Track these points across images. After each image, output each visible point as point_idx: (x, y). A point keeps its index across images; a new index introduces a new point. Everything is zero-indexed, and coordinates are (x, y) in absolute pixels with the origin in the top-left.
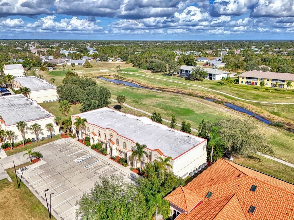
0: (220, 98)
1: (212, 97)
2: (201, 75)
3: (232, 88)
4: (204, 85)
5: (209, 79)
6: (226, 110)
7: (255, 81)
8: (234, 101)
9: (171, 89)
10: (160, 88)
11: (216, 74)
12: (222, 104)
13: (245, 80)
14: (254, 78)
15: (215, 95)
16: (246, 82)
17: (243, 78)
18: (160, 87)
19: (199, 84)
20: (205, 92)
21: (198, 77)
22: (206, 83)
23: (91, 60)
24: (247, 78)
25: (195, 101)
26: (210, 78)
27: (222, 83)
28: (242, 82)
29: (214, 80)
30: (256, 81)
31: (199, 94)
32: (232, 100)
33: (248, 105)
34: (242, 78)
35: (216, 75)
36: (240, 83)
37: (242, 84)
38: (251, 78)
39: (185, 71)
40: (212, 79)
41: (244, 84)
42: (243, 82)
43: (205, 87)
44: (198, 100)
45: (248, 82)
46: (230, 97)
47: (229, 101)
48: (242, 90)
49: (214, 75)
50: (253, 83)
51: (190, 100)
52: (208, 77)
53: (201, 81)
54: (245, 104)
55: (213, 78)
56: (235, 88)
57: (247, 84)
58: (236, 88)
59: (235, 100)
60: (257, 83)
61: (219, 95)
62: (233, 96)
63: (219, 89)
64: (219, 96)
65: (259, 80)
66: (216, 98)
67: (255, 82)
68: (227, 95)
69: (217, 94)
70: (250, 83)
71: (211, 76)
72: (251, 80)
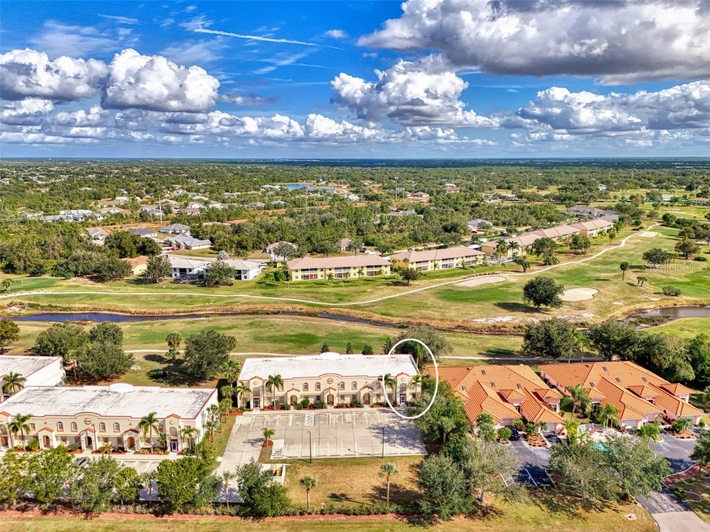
0: (303, 309)
1: (289, 309)
4: (246, 291)
5: (236, 279)
7: (313, 273)
9: (208, 309)
10: (184, 312)
11: (248, 270)
13: (300, 274)
14: (311, 270)
15: (291, 306)
16: (302, 277)
17: (297, 271)
18: (182, 310)
21: (225, 278)
22: (244, 288)
24: (303, 270)
26: (239, 278)
27: (268, 283)
28: (297, 277)
29: (245, 280)
30: (316, 273)
31: (266, 309)
36: (294, 279)
37: (297, 280)
38: (307, 270)
40: (241, 279)
41: (300, 279)
43: (254, 295)
45: (304, 276)
48: (308, 290)
49: (246, 271)
50: (311, 276)
53: (229, 285)
55: (243, 276)
57: (304, 279)
61: (298, 305)
63: (281, 295)
65: (318, 271)
66: (296, 310)
70: (307, 277)
71: (238, 274)
72: (308, 272)
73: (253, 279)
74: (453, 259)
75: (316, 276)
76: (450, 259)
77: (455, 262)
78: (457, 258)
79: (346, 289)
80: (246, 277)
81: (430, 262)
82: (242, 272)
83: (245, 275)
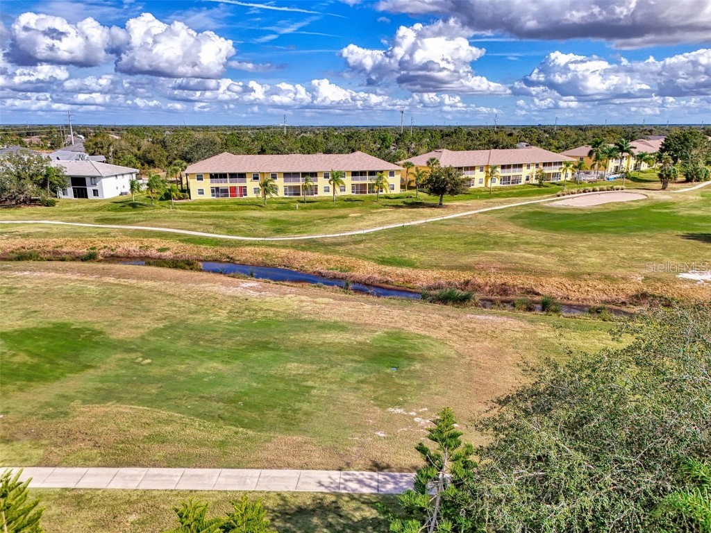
0: (168, 249)
1: (131, 249)
2: (43, 185)
3: (179, 211)
4: (70, 215)
5: (75, 196)
6: (244, 285)
7: (238, 184)
8: (225, 250)
11: (101, 177)
12: (187, 267)
13: (207, 184)
14: (233, 175)
15: (141, 242)
16: (213, 191)
17: (200, 178)
19: (45, 216)
20: (90, 237)
21: (30, 188)
22: (70, 211)
24: (213, 176)
25: (69, 276)
26: (81, 193)
27: (134, 202)
28: (201, 192)
29: (96, 198)
30: (242, 185)
31: (65, 249)
32: (218, 248)
33: (284, 252)
34: (198, 179)
35: (103, 180)
36: (195, 196)
37: (202, 197)
38: (223, 176)
40: (87, 197)
41: (208, 196)
42: (201, 190)
43: (78, 221)
45: (217, 188)
46: (200, 238)
47: (207, 252)
49: (94, 179)
50: (233, 189)
51: (40, 278)
52: (70, 190)
53: (48, 206)
54: (272, 250)
55: (90, 190)
56: (191, 212)
57: (218, 196)
58: (194, 209)
59: (229, 246)
60: (245, 191)
61: (158, 240)
62: (208, 232)
63: (139, 221)
64: (158, 244)
65: (248, 179)
66: (148, 253)
67: (240, 187)
68: (186, 235)
69: (146, 237)
70: (225, 191)
71: (80, 185)
72: (226, 182)
73: (114, 198)
74: (520, 166)
75: (244, 191)
76: (515, 166)
77: (524, 172)
78: (528, 166)
79: (303, 213)
80: (95, 193)
81: (477, 171)
82: (88, 181)
83: (95, 188)
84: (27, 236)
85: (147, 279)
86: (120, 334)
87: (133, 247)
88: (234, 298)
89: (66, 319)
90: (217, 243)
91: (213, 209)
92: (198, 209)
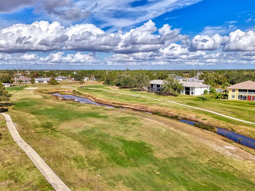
0: (206, 120)
1: (192, 117)
2: (175, 89)
3: (220, 104)
4: (180, 100)
5: (186, 94)
7: (252, 95)
8: (231, 125)
9: (132, 105)
10: (118, 104)
11: (195, 88)
12: (210, 129)
13: (237, 93)
14: (250, 91)
15: (197, 114)
16: (239, 97)
17: (234, 91)
18: (118, 102)
19: (172, 100)
20: (180, 109)
21: (171, 90)
22: (182, 99)
23: (67, 79)
24: (240, 90)
25: (161, 124)
26: (188, 93)
27: (204, 98)
28: (233, 97)
29: (192, 95)
30: (254, 95)
31: (170, 113)
32: (228, 123)
34: (233, 91)
35: (196, 89)
36: (230, 98)
37: (233, 99)
38: (245, 91)
39: (156, 86)
40: (189, 95)
41: (236, 99)
42: (233, 96)
43: (181, 103)
44: (166, 123)
45: (241, 96)
46: (222, 117)
47: (222, 124)
49: (193, 88)
50: (249, 97)
51: (152, 122)
52: (184, 91)
53: (175, 96)
55: (191, 92)
56: (225, 105)
57: (241, 99)
59: (234, 124)
61: (204, 115)
62: (227, 115)
63: (201, 106)
64: (203, 116)
66: (198, 120)
68: (216, 115)
69: (199, 113)
70: (245, 97)
71: (188, 90)
72: (246, 93)
73: (199, 96)
80: (192, 93)
82: (190, 89)
83: (192, 91)
84: (161, 106)
85: (185, 132)
86: (158, 155)
87: (193, 116)
88: (217, 153)
89: (146, 141)
90: (229, 121)
91: (236, 105)
92: (229, 104)
